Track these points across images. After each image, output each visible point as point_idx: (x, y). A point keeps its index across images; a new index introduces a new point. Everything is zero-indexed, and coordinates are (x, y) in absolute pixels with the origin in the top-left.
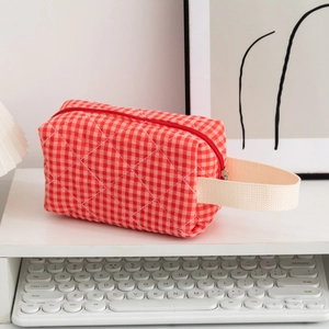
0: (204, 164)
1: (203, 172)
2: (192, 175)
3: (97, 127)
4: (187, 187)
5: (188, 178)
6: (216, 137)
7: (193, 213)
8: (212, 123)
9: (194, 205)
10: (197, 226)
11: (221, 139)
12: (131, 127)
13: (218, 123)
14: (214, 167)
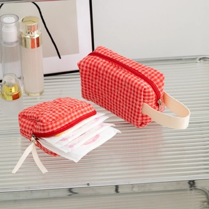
0: (147, 97)
1: (146, 101)
2: (140, 102)
3: (103, 68)
4: (138, 107)
5: (138, 103)
6: (158, 83)
7: (140, 118)
8: (159, 75)
9: (140, 115)
10: (142, 123)
11: (161, 84)
12: (117, 71)
13: (161, 75)
14: (153, 99)
